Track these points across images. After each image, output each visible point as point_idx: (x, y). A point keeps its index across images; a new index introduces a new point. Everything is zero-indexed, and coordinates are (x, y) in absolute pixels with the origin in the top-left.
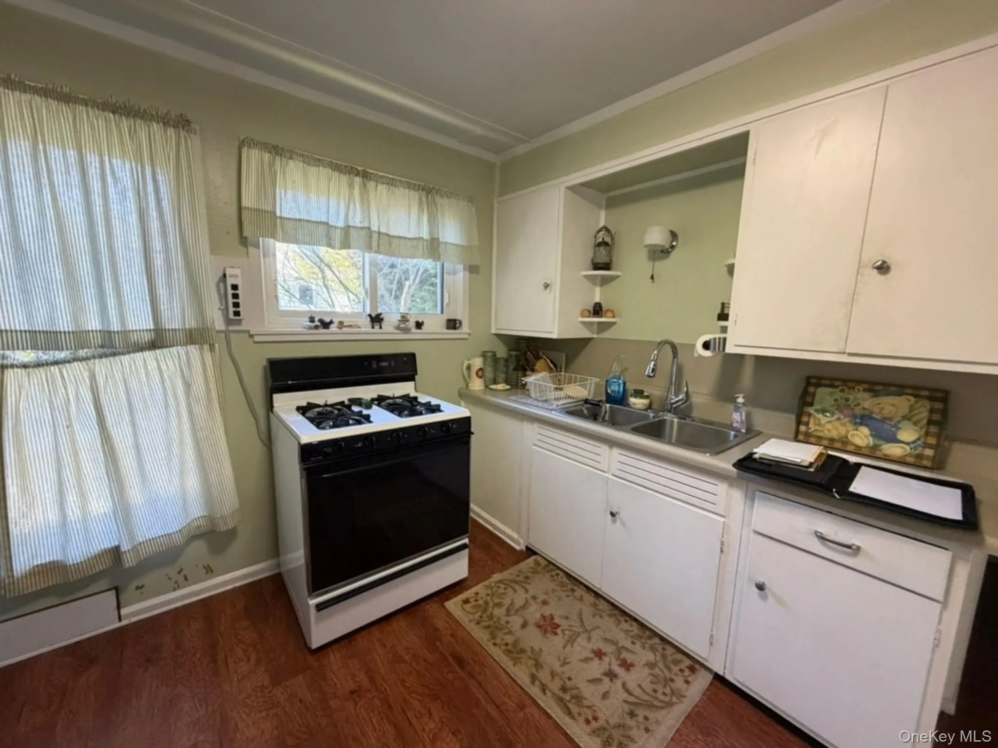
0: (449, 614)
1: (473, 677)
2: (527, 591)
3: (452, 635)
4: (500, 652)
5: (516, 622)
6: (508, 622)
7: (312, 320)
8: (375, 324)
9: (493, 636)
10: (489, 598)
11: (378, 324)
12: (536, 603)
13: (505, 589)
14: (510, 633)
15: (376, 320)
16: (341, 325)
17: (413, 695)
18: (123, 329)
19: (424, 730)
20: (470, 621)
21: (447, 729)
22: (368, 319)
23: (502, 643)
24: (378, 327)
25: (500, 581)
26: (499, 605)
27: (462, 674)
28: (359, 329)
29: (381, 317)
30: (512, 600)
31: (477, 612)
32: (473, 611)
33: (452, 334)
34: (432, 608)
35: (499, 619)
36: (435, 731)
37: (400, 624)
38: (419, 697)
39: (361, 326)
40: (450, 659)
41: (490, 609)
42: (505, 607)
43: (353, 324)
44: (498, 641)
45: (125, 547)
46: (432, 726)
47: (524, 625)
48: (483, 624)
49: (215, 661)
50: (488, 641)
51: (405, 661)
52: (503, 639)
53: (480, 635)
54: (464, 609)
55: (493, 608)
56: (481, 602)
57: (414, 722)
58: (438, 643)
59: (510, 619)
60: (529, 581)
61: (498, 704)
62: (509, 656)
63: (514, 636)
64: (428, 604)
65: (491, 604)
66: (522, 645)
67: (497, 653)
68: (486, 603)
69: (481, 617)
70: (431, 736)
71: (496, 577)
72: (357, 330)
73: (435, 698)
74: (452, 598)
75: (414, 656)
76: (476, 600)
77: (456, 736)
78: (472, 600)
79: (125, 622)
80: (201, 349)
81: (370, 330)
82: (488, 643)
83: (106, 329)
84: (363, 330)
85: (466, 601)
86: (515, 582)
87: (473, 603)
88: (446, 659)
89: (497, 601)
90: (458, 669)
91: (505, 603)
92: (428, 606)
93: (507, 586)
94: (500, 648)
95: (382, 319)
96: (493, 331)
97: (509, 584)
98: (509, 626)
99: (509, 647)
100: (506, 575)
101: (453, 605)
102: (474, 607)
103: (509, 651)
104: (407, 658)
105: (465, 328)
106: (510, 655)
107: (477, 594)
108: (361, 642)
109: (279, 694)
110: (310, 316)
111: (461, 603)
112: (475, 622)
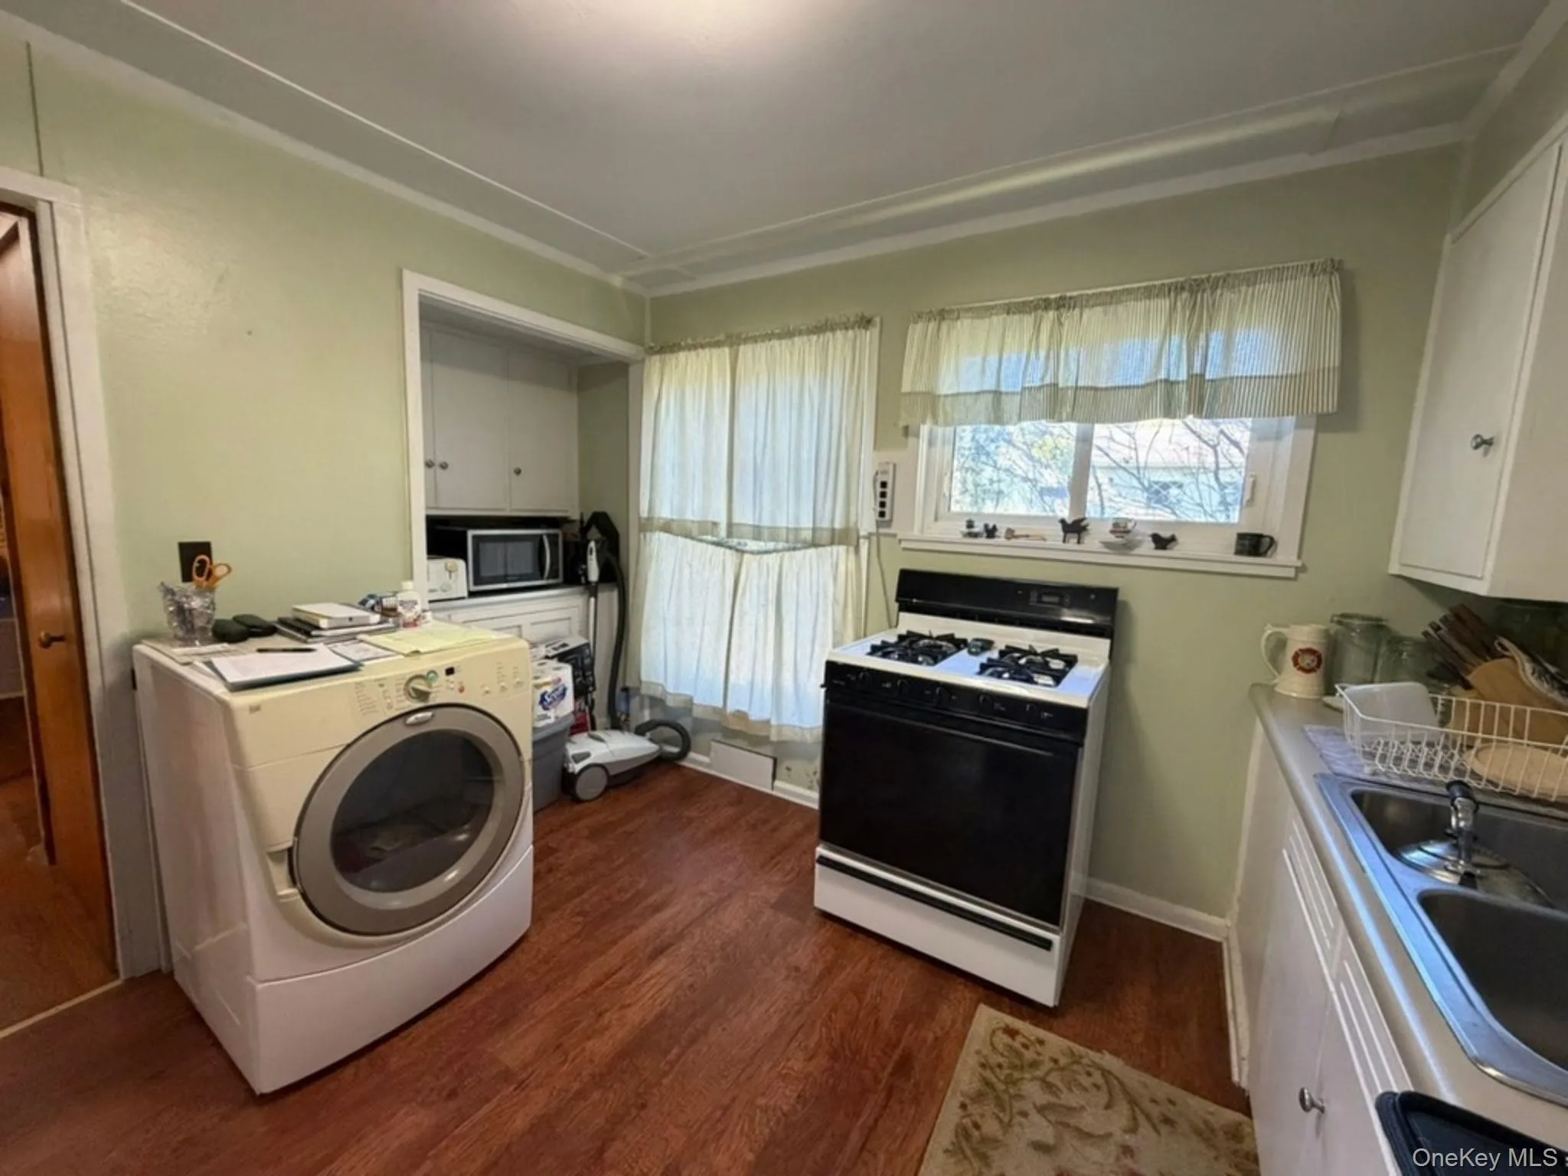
0: (969, 1018)
1: (889, 1096)
2: (1133, 1130)
3: (936, 1039)
4: (955, 1119)
5: (1042, 1129)
6: (1024, 1114)
7: (970, 525)
8: (1069, 535)
9: (978, 1097)
10: (1049, 1065)
11: (1076, 535)
12: (1118, 1159)
13: (1097, 1087)
14: (1007, 1126)
15: (1075, 528)
16: (1010, 534)
17: (824, 1030)
18: (796, 526)
19: (788, 1060)
20: (978, 1052)
21: (800, 1087)
22: (1059, 527)
23: (973, 1118)
24: (1075, 540)
25: (1106, 1073)
26: (1049, 1087)
27: (885, 1076)
28: (1042, 542)
29: (1084, 523)
30: (1083, 1108)
31: (1002, 1055)
32: (1000, 1047)
33: (1251, 565)
34: (963, 993)
35: (1019, 1097)
36: (794, 1074)
37: (908, 970)
38: (824, 1036)
39: (1046, 537)
40: (898, 1052)
41: (1027, 1076)
42: (1053, 1099)
43: (1030, 533)
44: (973, 1109)
45: (774, 722)
46: (796, 1068)
47: (1040, 1147)
48: (988, 1074)
49: (772, 858)
50: (963, 1094)
51: (860, 1001)
52: (982, 1116)
53: (965, 1076)
54: (994, 1032)
55: (1034, 1079)
56: (1029, 1055)
57: (795, 1044)
58: (910, 1026)
59: (1035, 1117)
60: (1164, 1129)
61: (869, 1146)
62: (957, 1136)
63: (1004, 1134)
64: (966, 986)
65: (1039, 1073)
66: (995, 1155)
67: (950, 1116)
68: (1034, 1065)
69: (1000, 1066)
70: (784, 1071)
71: (1108, 1060)
72: (1040, 543)
73: (834, 1055)
74: (1004, 1012)
75: (876, 1008)
76: (1026, 1046)
77: (798, 1103)
78: (1019, 1039)
79: (774, 793)
80: (848, 551)
81: (1060, 544)
82: (958, 1094)
83: (756, 523)
84: (1049, 543)
85: (1012, 1033)
86: (1133, 1102)
87: (1017, 1044)
88: (895, 1046)
89: (1054, 1078)
90: (889, 1069)
91: (1063, 1096)
92: (961, 987)
93: (1105, 1088)
94: (963, 1117)
95: (1084, 529)
96: (1394, 569)
97: (1113, 1089)
98: (1018, 1119)
99: (976, 1133)
100: (1134, 1078)
101: (987, 1018)
102: (1010, 1047)
103: (968, 1136)
104: (868, 998)
105: (1285, 555)
106: (961, 1138)
107: (1041, 1042)
108: (856, 945)
109: (768, 914)
110: (967, 518)
111: (1002, 1025)
112: (983, 1060)
